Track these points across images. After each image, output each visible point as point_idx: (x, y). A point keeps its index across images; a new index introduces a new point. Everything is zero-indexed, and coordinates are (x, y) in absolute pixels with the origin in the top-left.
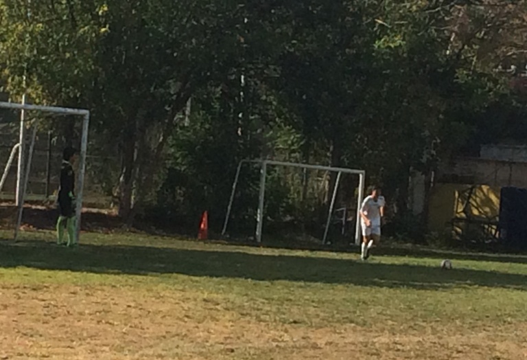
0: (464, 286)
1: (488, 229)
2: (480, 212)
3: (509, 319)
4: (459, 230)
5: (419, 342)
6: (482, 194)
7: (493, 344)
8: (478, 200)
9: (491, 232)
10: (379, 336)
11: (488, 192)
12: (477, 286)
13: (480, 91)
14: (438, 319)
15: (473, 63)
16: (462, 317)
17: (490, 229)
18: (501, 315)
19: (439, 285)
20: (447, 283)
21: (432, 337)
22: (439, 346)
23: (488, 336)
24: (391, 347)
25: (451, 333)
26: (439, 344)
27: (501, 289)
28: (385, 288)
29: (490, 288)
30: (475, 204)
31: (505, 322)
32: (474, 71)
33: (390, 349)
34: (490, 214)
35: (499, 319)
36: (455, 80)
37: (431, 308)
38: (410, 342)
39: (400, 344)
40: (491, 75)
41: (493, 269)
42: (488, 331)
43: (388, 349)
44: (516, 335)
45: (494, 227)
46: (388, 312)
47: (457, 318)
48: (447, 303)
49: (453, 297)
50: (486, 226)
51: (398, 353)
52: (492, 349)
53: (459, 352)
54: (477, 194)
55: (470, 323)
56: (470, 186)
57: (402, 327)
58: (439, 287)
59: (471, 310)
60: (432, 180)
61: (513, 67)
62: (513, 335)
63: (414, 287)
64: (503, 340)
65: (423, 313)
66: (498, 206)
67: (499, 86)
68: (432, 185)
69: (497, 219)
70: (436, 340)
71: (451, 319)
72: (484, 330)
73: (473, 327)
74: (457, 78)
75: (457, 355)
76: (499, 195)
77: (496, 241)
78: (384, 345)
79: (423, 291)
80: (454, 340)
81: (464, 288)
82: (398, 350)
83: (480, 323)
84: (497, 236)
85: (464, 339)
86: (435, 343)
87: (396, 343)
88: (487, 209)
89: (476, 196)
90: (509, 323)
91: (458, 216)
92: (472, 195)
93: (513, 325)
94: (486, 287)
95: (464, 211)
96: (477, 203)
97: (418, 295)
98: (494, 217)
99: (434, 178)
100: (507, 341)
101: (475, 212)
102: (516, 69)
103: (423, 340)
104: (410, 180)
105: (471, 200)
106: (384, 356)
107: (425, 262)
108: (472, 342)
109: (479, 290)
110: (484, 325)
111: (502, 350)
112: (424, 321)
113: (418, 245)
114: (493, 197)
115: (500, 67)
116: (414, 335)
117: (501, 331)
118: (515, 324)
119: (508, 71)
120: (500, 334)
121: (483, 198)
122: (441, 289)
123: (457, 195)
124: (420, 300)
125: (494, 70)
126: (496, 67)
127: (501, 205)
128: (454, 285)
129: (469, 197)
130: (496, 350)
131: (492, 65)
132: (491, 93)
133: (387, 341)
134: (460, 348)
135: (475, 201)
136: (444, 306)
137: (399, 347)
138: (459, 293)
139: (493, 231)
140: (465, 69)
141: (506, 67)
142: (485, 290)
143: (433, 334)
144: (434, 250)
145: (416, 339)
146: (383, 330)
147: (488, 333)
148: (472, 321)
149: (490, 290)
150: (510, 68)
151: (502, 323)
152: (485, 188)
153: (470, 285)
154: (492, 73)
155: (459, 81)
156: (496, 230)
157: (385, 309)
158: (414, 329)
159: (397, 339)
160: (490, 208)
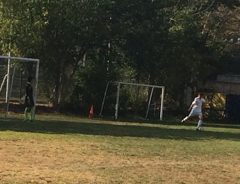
0: (209, 139)
1: (220, 113)
2: (216, 105)
3: (229, 154)
4: (207, 113)
5: (189, 164)
6: (217, 97)
7: (222, 165)
8: (216, 100)
9: (222, 114)
10: (171, 162)
11: (220, 96)
12: (215, 139)
13: (217, 50)
14: (198, 154)
15: (214, 38)
16: (209, 153)
17: (221, 113)
18: (226, 152)
19: (198, 138)
20: (202, 137)
21: (194, 162)
22: (198, 166)
23: (220, 162)
24: (176, 167)
25: (203, 160)
26: (198, 165)
27: (226, 140)
28: (173, 140)
29: (221, 140)
30: (214, 102)
31: (228, 155)
32: (214, 42)
33: (176, 168)
34: (221, 107)
35: (225, 154)
36: (205, 46)
37: (194, 149)
38: (185, 164)
39: (180, 165)
40: (222, 43)
41: (222, 131)
43: (175, 168)
44: (233, 161)
45: (223, 112)
46: (175, 151)
47: (206, 154)
48: (202, 146)
49: (204, 144)
50: (220, 112)
51: (179, 169)
52: (222, 167)
53: (207, 169)
54: (215, 97)
55: (212, 156)
56: (212, 94)
57: (181, 158)
58: (198, 139)
59: (212, 150)
60: (195, 91)
61: (232, 40)
62: (231, 161)
63: (187, 139)
64: (227, 163)
65: (191, 151)
66: (225, 103)
67: (225, 48)
68: (195, 93)
69: (225, 108)
70: (196, 164)
71: (203, 154)
72: (218, 159)
73: (214, 157)
74: (207, 44)
75: (206, 170)
76: (225, 97)
77: (224, 118)
78: (173, 166)
79: (191, 141)
80: (205, 164)
81: (210, 140)
82: (179, 168)
83: (216, 156)
84: (224, 116)
85: (209, 163)
86: (196, 165)
87: (178, 165)
88: (220, 104)
89: (215, 98)
90: (230, 156)
91: (207, 107)
92: (213, 98)
93: (231, 157)
94: (219, 140)
95: (209, 105)
96: (215, 101)
97: (188, 143)
98: (223, 108)
99: (196, 90)
100: (229, 164)
101: (215, 105)
102: (233, 41)
103: (191, 163)
104: (185, 91)
105: (213, 100)
106: (173, 171)
107: (191, 128)
108: (213, 164)
109: (216, 141)
110: (219, 157)
111: (226, 168)
112: (191, 155)
114: (223, 99)
115: (226, 40)
116: (187, 161)
117: (226, 159)
118: (232, 156)
119: (230, 41)
120: (225, 160)
121: (218, 99)
122: (199, 140)
124: (189, 145)
125: (223, 41)
126: (224, 39)
127: (226, 102)
128: (205, 138)
129: (212, 98)
130: (224, 168)
131: (222, 39)
132: (222, 51)
133: (174, 164)
134: (207, 167)
135: (215, 100)
136: (200, 148)
137: (180, 166)
138: (207, 142)
139: (223, 114)
140: (210, 40)
141: (229, 39)
142: (218, 141)
143: (195, 161)
144: (196, 123)
145: (187, 163)
146: (172, 159)
147: (220, 160)
148: (213, 155)
149: (221, 141)
150: (231, 40)
151: (227, 156)
152: (219, 94)
153: (212, 138)
154: (222, 42)
155: (207, 46)
156: (224, 114)
157: (173, 149)
158: (186, 158)
159: (179, 163)
160: (221, 104)
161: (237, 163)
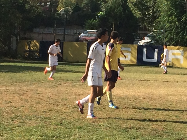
0: (28, 71)
1: (36, 54)
2: (33, 49)
4: (27, 54)
5: (14, 89)
7: (37, 89)
8: (33, 45)
10: (2, 87)
11: (36, 42)
12: (32, 71)
13: (33, 11)
14: (20, 82)
15: (31, 3)
16: (28, 81)
18: (40, 80)
19: (20, 71)
20: (23, 70)
21: (18, 87)
23: (36, 87)
24: (6, 91)
25: (24, 86)
26: (21, 89)
27: (40, 72)
28: (4, 73)
29: (36, 72)
31: (41, 82)
32: (31, 5)
34: (36, 49)
36: (25, 8)
37: (18, 78)
38: (12, 89)
39: (8, 90)
40: (36, 6)
41: (37, 66)
42: (36, 85)
44: (45, 86)
46: (5, 80)
47: (26, 81)
48: (23, 77)
49: (25, 75)
52: (37, 90)
54: (32, 43)
55: (30, 83)
56: (30, 41)
57: (9, 85)
59: (31, 79)
60: (18, 39)
61: (43, 4)
62: (43, 86)
63: (13, 72)
65: (16, 80)
66: (39, 47)
67: (38, 9)
69: (39, 51)
71: (24, 81)
72: (35, 85)
73: (31, 84)
74: (26, 7)
75: (26, 93)
76: (39, 43)
79: (15, 73)
80: (25, 88)
82: (8, 92)
83: (33, 83)
84: (39, 56)
85: (28, 88)
86: (19, 89)
90: (43, 83)
91: (27, 50)
94: (35, 72)
95: (28, 48)
97: (14, 75)
100: (42, 88)
103: (16, 88)
104: (11, 39)
105: (31, 45)
106: (3, 94)
107: (17, 64)
108: (31, 88)
109: (33, 73)
110: (35, 83)
111: (40, 91)
112: (16, 83)
113: (14, 59)
115: (39, 4)
116: (13, 87)
117: (40, 85)
119: (41, 5)
120: (39, 86)
121: (34, 44)
122: (21, 73)
123: (26, 43)
124: (15, 76)
128: (25, 71)
130: (38, 91)
131: (36, 3)
132: (36, 12)
133: (4, 89)
134: (27, 91)
137: (8, 91)
138: (27, 74)
140: (28, 4)
141: (41, 3)
142: (35, 73)
144: (19, 61)
146: (3, 85)
147: (36, 86)
148: (31, 82)
149: (36, 73)
153: (30, 71)
155: (26, 8)
156: (39, 54)
157: (4, 79)
158: (13, 85)
159: (8, 88)
160: (37, 47)
161: (48, 87)
